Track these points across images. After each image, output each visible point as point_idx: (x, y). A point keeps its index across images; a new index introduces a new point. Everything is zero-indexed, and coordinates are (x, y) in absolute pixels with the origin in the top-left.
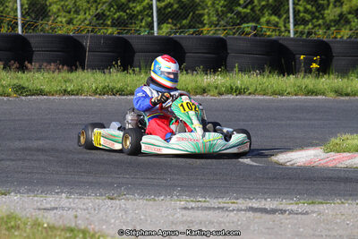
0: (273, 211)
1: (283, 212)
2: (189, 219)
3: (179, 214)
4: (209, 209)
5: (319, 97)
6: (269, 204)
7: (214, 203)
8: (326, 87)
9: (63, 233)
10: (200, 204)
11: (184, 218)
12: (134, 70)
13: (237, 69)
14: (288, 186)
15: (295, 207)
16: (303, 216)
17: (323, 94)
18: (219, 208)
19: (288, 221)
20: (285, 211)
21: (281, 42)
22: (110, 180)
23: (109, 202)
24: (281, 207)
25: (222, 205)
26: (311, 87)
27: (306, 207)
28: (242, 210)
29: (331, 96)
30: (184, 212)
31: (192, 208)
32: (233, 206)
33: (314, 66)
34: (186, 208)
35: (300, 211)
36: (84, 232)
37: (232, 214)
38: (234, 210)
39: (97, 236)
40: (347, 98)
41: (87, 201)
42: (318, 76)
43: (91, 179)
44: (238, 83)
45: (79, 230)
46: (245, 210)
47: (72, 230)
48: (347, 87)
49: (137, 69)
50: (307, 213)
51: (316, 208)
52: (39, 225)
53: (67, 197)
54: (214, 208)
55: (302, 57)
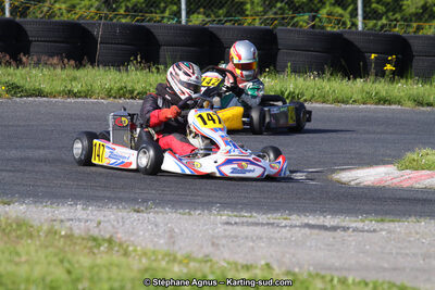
0: (334, 229)
1: (345, 229)
2: (233, 234)
3: (220, 229)
4: (257, 224)
5: (393, 107)
6: (329, 221)
7: (262, 218)
8: (402, 94)
9: (85, 242)
10: (245, 220)
11: (227, 233)
12: (158, 69)
13: (289, 70)
14: (352, 206)
15: (360, 225)
16: (370, 234)
17: (399, 103)
18: (268, 224)
19: (350, 239)
20: (348, 228)
21: (346, 36)
22: (132, 195)
23: (135, 215)
24: (343, 224)
25: (272, 221)
26: (383, 93)
27: (374, 225)
28: (296, 226)
29: (409, 106)
30: (226, 227)
31: (236, 223)
32: (284, 223)
33: (389, 67)
34: (228, 223)
35: (366, 228)
36: (110, 241)
37: (284, 230)
38: (286, 226)
39: (125, 246)
40: (429, 109)
41: (108, 213)
42: (392, 80)
43: (108, 194)
44: (291, 87)
45: (104, 240)
46: (299, 226)
47: (95, 239)
48: (429, 95)
49: (162, 67)
50: (374, 231)
51: (386, 225)
52: (56, 233)
53: (83, 209)
54: (262, 224)
55: (373, 56)
